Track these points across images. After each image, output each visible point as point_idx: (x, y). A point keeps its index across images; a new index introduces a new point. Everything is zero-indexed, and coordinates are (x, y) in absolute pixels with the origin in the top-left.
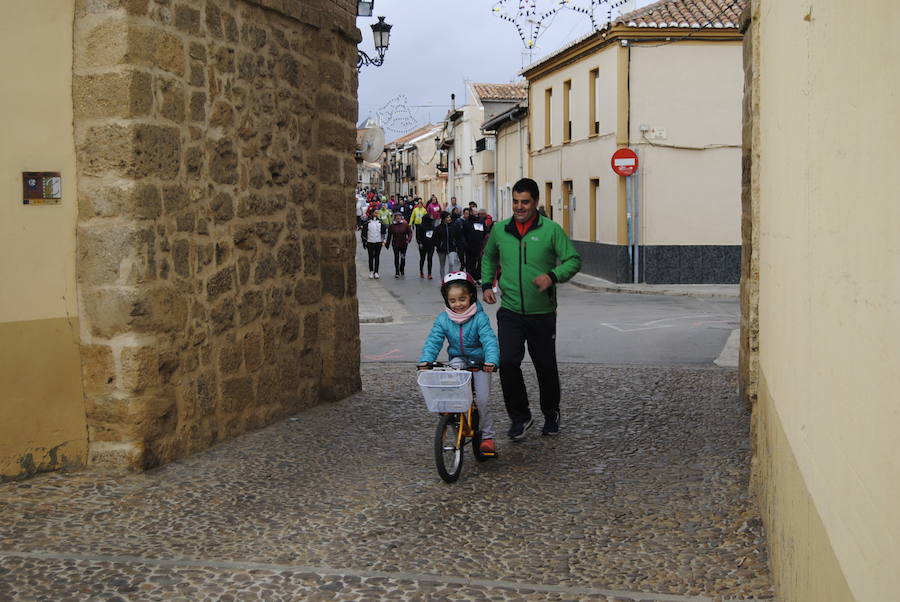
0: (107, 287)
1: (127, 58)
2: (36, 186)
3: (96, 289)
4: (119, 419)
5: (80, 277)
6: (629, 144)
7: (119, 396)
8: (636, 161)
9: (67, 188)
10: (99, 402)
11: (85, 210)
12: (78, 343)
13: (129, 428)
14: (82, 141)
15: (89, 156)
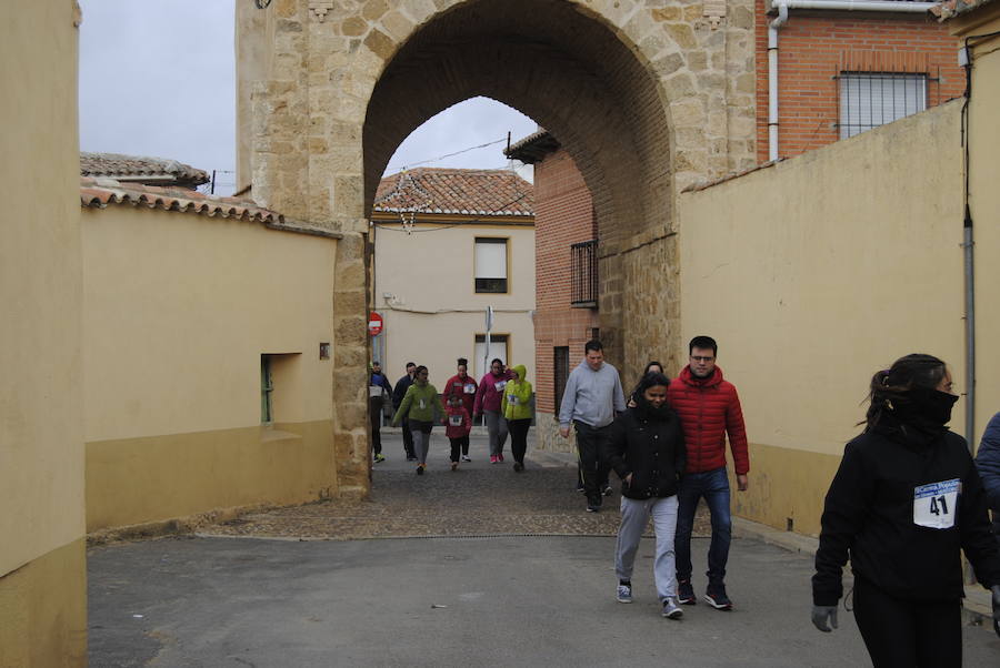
0: (351, 403)
2: (323, 354)
3: (344, 404)
4: (356, 473)
5: (335, 398)
6: (375, 309)
7: (356, 461)
8: (382, 323)
9: (331, 351)
10: (344, 464)
11: (339, 363)
12: (333, 433)
13: (361, 478)
14: (338, 327)
15: (341, 335)
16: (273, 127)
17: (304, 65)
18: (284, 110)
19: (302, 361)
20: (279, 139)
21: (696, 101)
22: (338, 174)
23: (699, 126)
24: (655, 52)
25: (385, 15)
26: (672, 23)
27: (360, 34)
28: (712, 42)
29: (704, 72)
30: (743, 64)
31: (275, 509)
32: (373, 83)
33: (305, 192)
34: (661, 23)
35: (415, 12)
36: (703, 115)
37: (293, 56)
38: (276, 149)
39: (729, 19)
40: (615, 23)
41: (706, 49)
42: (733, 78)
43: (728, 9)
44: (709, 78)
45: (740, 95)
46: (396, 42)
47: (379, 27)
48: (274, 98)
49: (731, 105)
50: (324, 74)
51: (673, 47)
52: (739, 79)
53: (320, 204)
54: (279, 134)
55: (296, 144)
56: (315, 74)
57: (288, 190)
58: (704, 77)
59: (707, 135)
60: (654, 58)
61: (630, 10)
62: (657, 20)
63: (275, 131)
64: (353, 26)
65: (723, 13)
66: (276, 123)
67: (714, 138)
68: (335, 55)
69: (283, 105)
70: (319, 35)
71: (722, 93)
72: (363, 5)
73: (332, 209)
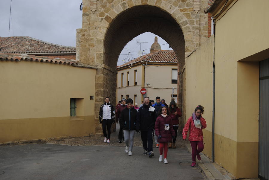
1: (103, 81)
2: (91, 98)
3: (97, 112)
4: (100, 129)
5: (95, 110)
6: (144, 87)
7: (100, 126)
8: (146, 91)
9: (94, 98)
10: (97, 127)
11: (96, 101)
12: (94, 119)
13: (101, 131)
14: (96, 92)
15: (97, 94)
16: (81, 40)
17: (89, 25)
18: (84, 36)
19: (84, 100)
20: (83, 43)
21: (191, 33)
22: (97, 53)
23: (192, 40)
24: (180, 20)
25: (110, 12)
26: (185, 12)
27: (103, 17)
28: (196, 17)
29: (194, 25)
30: (205, 23)
31: (74, 138)
32: (106, 29)
33: (89, 57)
34: (182, 13)
35: (117, 11)
36: (193, 37)
37: (87, 23)
38: (82, 46)
39: (201, 11)
40: (170, 13)
41: (194, 20)
42: (202, 27)
43: (200, 9)
44: (195, 27)
45: (203, 32)
46: (112, 18)
47: (108, 15)
48: (81, 33)
49: (201, 34)
50: (94, 27)
51: (185, 19)
52: (203, 27)
53: (92, 60)
54: (83, 42)
55: (87, 45)
56: (91, 27)
57: (85, 57)
58: (193, 27)
59: (194, 42)
60: (180, 22)
61: (174, 9)
62: (181, 12)
63: (82, 42)
64: (101, 15)
65: (199, 10)
66: (82, 40)
67: (196, 43)
68: (97, 22)
69: (84, 35)
70: (93, 17)
71: (198, 31)
72: (104, 9)
73: (95, 61)
